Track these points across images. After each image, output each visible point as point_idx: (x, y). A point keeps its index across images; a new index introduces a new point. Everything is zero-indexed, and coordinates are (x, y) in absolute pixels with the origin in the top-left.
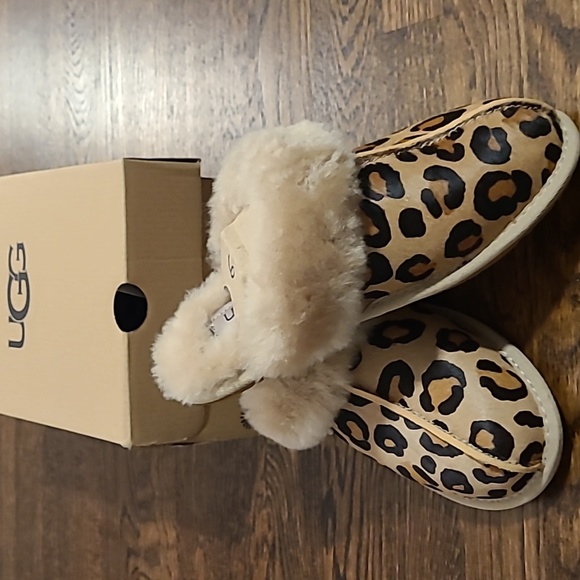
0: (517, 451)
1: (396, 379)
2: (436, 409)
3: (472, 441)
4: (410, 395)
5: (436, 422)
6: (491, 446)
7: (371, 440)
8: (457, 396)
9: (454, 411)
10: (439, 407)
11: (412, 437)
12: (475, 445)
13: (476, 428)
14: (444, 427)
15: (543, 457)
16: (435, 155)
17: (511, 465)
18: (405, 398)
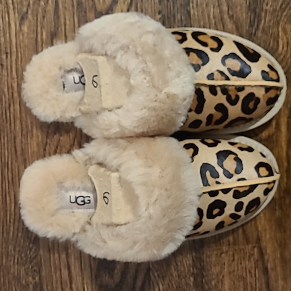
1: (208, 173)
2: (234, 174)
3: (260, 176)
6: (267, 173)
9: (243, 169)
12: (262, 177)
14: (243, 179)
16: (225, 96)
18: (217, 180)
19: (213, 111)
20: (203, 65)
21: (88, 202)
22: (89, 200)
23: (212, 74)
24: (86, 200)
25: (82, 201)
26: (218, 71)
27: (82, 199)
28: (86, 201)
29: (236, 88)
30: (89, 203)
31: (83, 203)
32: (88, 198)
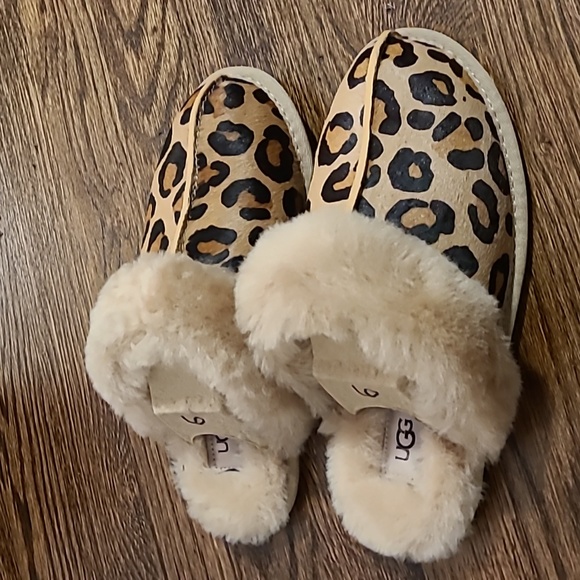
5: (362, 122)
9: (347, 113)
10: (349, 129)
11: (391, 145)
16: (211, 187)
18: (351, 167)
21: (409, 424)
22: (406, 422)
24: (404, 428)
25: (406, 437)
27: (402, 436)
28: (408, 428)
30: (411, 422)
31: (410, 436)
32: (403, 423)
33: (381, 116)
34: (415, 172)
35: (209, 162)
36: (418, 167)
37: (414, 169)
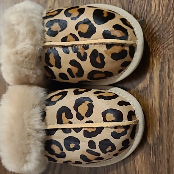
0: (125, 116)
1: (64, 115)
2: (85, 117)
3: (105, 120)
4: (72, 118)
5: (87, 122)
6: (114, 118)
7: (64, 150)
8: (91, 107)
9: (92, 113)
10: (85, 116)
11: (80, 135)
13: (104, 114)
14: (91, 122)
15: (137, 117)
16: (76, 54)
17: (125, 122)
18: (70, 120)
19: (70, 66)
20: (61, 31)
23: (66, 37)
26: (71, 34)
29: (83, 47)
33: (90, 131)
34: (72, 146)
35: (86, 51)
36: (74, 146)
37: (73, 145)
